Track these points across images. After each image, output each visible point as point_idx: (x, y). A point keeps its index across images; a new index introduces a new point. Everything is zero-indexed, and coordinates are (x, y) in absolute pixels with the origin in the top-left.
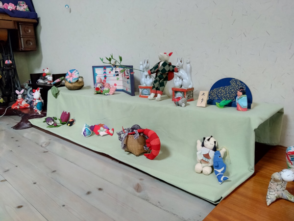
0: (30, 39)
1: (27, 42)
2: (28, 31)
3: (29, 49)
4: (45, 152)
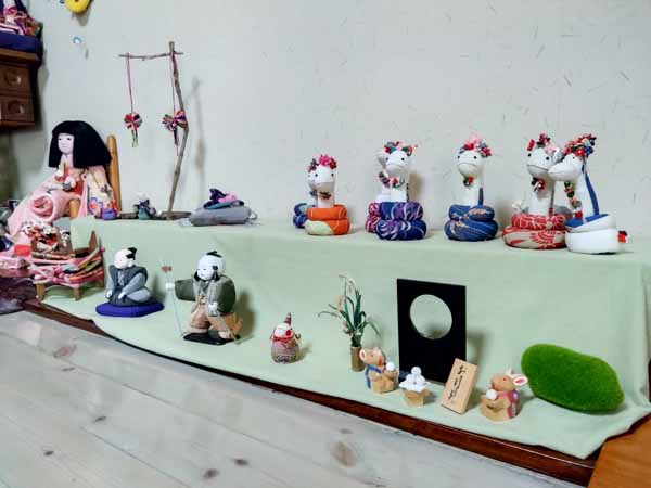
0: (20, 99)
1: (9, 107)
2: (15, 80)
4: (65, 370)
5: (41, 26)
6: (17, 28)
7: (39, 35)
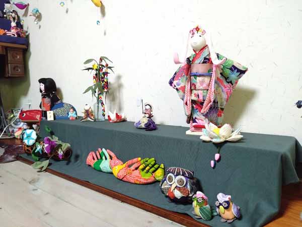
0: (18, 65)
2: (17, 57)
3: (17, 76)
4: (34, 190)
7: (27, 37)
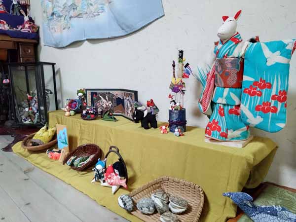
0: (30, 59)
2: (28, 51)
4: (25, 180)
5: (39, 28)
6: (29, 30)
7: (38, 32)
